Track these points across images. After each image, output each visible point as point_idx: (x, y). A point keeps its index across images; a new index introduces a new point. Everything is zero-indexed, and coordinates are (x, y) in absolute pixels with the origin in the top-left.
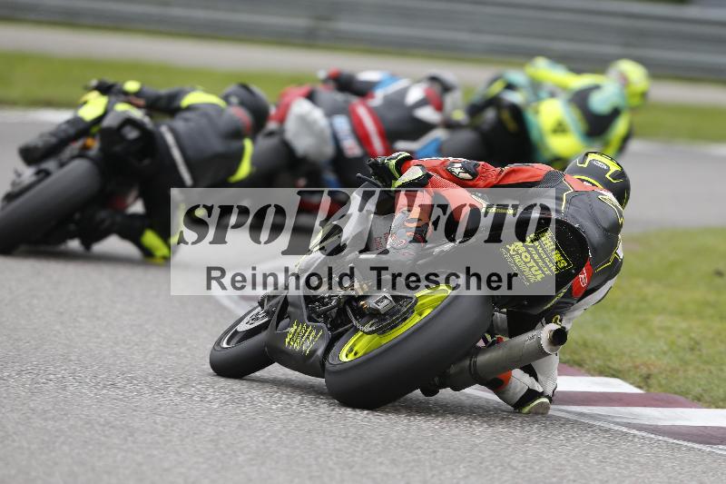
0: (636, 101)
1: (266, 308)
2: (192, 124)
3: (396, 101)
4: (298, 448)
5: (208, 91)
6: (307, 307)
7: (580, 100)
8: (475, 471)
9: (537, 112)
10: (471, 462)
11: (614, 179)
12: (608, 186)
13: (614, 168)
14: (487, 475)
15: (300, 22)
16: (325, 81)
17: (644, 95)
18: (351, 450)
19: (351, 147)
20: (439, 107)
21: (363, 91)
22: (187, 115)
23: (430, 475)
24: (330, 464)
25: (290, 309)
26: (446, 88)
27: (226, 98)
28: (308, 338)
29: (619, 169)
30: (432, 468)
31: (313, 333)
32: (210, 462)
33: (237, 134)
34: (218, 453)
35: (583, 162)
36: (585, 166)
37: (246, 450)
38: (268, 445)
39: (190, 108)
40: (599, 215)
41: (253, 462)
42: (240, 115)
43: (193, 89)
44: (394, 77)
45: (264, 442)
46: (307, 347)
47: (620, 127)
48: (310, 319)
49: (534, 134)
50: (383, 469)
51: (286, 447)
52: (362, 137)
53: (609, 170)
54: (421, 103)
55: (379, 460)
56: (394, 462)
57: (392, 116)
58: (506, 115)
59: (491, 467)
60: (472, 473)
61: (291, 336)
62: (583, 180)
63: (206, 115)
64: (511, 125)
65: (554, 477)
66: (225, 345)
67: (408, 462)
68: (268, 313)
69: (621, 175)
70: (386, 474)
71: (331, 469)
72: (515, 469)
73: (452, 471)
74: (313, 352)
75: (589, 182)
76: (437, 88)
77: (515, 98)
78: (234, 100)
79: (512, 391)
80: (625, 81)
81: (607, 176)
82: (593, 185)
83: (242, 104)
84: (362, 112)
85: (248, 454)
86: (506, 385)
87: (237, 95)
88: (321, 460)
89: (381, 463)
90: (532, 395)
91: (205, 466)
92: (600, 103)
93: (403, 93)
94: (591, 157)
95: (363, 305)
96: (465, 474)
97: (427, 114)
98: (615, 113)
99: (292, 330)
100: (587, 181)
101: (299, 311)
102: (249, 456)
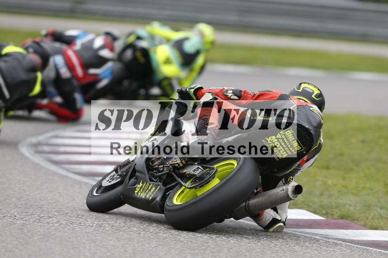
0: (208, 46)
1: (119, 173)
2: (9, 64)
3: (88, 46)
4: (66, 232)
5: (16, 45)
6: (148, 173)
7: (178, 45)
8: (161, 243)
9: (155, 52)
10: (159, 238)
11: (317, 98)
12: (314, 102)
13: (316, 92)
14: (167, 246)
15: (67, 5)
16: (46, 36)
17: (213, 43)
18: (95, 233)
19: (65, 73)
20: (112, 49)
21: (69, 41)
22: (6, 59)
23: (137, 245)
24: (84, 241)
25: (137, 174)
26: (115, 39)
27: (26, 49)
28: (150, 190)
29: (319, 92)
30: (138, 242)
31: (154, 188)
32: (18, 240)
33: (33, 69)
34: (23, 235)
35: (299, 89)
36: (300, 91)
37: (39, 234)
38: (50, 230)
39: (7, 55)
40: (311, 119)
41: (42, 240)
42: (35, 59)
43: (8, 45)
44: (86, 33)
45: (48, 229)
46: (149, 196)
47: (200, 61)
48: (151, 180)
49: (154, 64)
50: (112, 243)
51: (60, 232)
52: (71, 67)
53: (314, 93)
54: (102, 47)
55: (110, 238)
56: (118, 239)
57: (87, 55)
58: (139, 54)
59: (169, 241)
60: (160, 245)
61: (139, 190)
62: (300, 99)
63: (16, 59)
64: (142, 60)
65: (203, 246)
66: (95, 194)
67: (125, 239)
68: (121, 176)
69: (320, 95)
70: (113, 246)
71: (84, 243)
72: (182, 242)
73: (149, 243)
74: (154, 199)
75: (303, 100)
76: (109, 39)
77: (143, 44)
78: (31, 50)
79: (264, 220)
80: (202, 35)
81: (313, 96)
82: (305, 101)
83: (35, 52)
84: (70, 53)
85: (39, 236)
86: (262, 216)
87: (32, 47)
88: (78, 238)
89: (111, 240)
90: (275, 221)
91: (16, 242)
92: (190, 47)
93: (92, 42)
94: (303, 86)
95: (186, 172)
96: (155, 245)
97: (105, 53)
98: (198, 53)
99: (139, 186)
100: (302, 99)
101: (143, 176)
102: (40, 237)
